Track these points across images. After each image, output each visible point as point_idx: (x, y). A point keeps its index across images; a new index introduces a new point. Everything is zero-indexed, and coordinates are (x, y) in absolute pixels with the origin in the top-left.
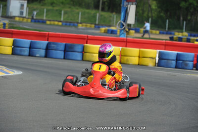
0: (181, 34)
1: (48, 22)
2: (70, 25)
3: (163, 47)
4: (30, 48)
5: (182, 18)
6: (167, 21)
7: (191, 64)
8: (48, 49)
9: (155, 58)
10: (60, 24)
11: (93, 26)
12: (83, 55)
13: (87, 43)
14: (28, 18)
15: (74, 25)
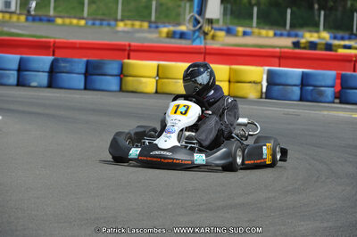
0: (315, 35)
1: (59, 21)
2: (101, 24)
3: (277, 60)
4: (19, 70)
5: (316, 6)
6: (289, 11)
7: (330, 92)
8: (53, 71)
9: (260, 83)
10: (82, 22)
11: (146, 25)
12: (121, 80)
13: (129, 58)
14: (20, 14)
15: (109, 25)
